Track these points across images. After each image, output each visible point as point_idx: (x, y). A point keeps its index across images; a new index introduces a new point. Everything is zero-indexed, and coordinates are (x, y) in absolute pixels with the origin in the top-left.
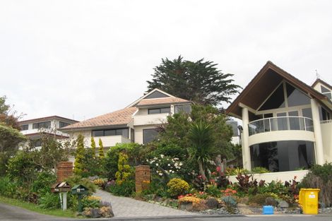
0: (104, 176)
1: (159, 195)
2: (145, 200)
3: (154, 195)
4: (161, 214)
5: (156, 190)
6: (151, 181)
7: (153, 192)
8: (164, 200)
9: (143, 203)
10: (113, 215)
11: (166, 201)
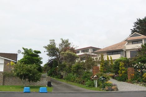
0: (113, 73)
1: (139, 81)
2: (132, 83)
3: (136, 81)
4: (140, 90)
5: (137, 78)
6: (135, 74)
7: (136, 79)
8: (141, 83)
9: (131, 84)
10: (118, 90)
11: (142, 84)
